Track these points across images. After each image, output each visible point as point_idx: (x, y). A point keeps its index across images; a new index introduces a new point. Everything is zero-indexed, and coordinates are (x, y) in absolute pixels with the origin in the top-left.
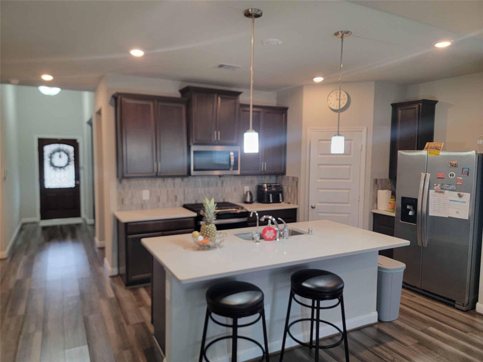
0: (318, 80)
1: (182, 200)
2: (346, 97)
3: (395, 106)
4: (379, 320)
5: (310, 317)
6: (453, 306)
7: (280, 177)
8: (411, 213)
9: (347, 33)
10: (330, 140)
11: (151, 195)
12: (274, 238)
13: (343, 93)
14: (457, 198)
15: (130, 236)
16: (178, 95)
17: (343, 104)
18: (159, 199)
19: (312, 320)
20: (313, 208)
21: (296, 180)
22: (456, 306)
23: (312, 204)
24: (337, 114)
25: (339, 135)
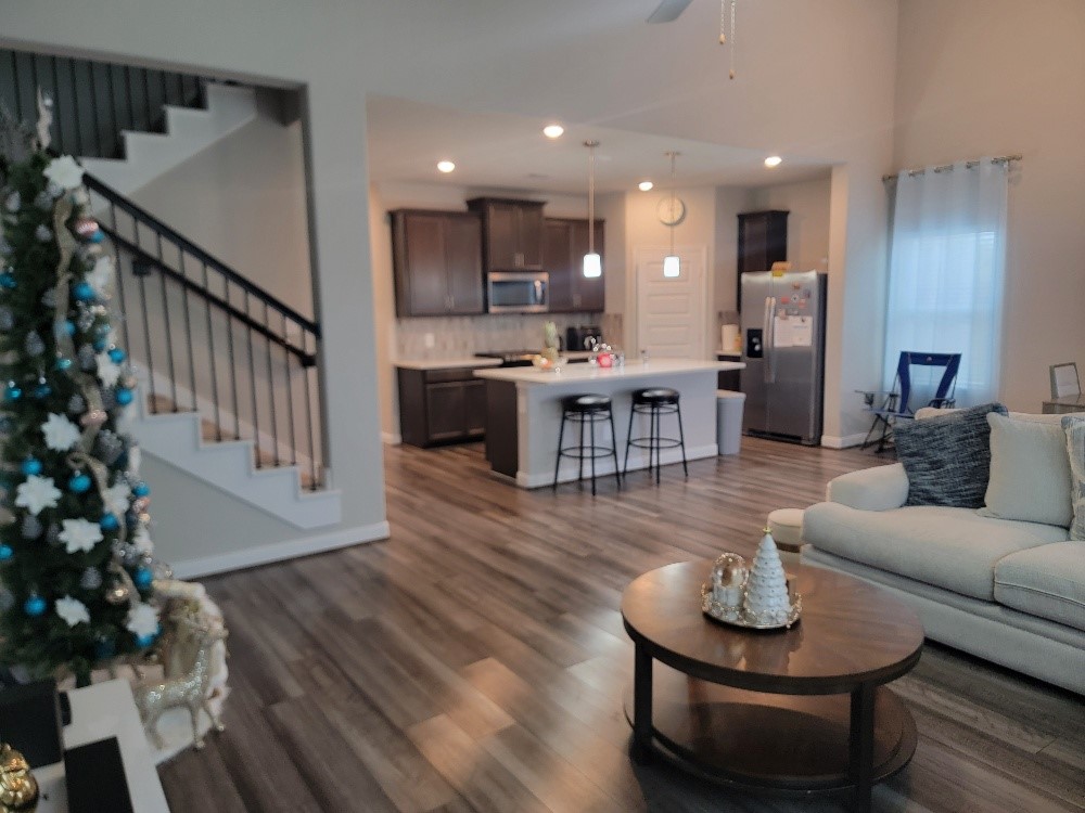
0: (646, 186)
1: (472, 349)
2: (680, 206)
3: (742, 218)
4: (719, 454)
5: (649, 436)
6: (799, 444)
7: (596, 316)
8: (757, 348)
9: (678, 154)
10: (663, 263)
11: (436, 340)
12: (610, 366)
13: (676, 201)
14: (800, 324)
15: (429, 387)
16: (463, 207)
17: (677, 216)
18: (445, 346)
19: (652, 448)
20: (643, 352)
21: (619, 318)
22: (803, 442)
23: (642, 347)
24: (669, 229)
25: (672, 256)
